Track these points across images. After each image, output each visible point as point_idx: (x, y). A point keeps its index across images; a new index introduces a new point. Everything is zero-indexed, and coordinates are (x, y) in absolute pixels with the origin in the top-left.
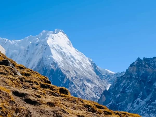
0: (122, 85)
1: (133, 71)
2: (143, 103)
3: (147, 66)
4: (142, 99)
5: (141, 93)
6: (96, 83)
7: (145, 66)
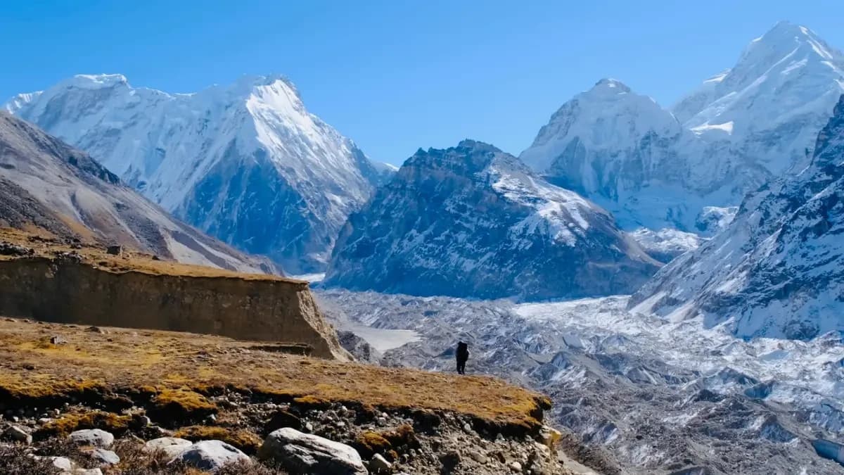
0: (384, 202)
1: (408, 175)
2: (420, 238)
3: (434, 165)
4: (420, 231)
5: (420, 218)
6: (353, 195)
7: (430, 166)
